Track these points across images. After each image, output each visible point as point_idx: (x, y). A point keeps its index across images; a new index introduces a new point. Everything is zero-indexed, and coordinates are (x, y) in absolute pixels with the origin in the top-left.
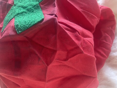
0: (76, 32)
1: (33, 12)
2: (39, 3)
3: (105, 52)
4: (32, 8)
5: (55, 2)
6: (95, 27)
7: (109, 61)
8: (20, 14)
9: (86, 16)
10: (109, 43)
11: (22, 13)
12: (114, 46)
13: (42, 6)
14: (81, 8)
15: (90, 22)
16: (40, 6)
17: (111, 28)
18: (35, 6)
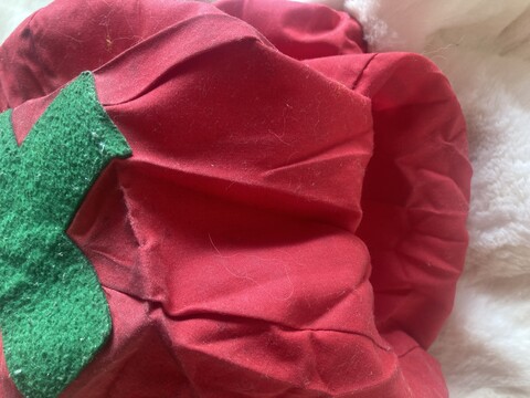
4: (46, 258)
8: (10, 298)
9: (297, 190)
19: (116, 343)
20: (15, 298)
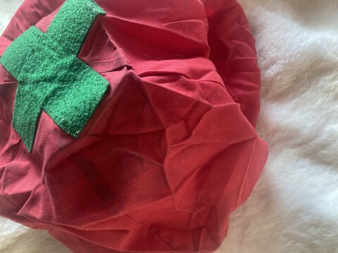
0: (180, 78)
1: (75, 80)
2: (77, 57)
3: (249, 79)
4: (68, 72)
5: (109, 38)
6: (207, 43)
7: (267, 91)
8: (50, 97)
9: (180, 33)
10: (249, 58)
11: (54, 93)
12: (261, 56)
13: (86, 59)
14: (163, 21)
15: (193, 39)
16: (83, 60)
17: (237, 25)
18: (71, 66)
19: (113, 88)
20: (53, 96)
